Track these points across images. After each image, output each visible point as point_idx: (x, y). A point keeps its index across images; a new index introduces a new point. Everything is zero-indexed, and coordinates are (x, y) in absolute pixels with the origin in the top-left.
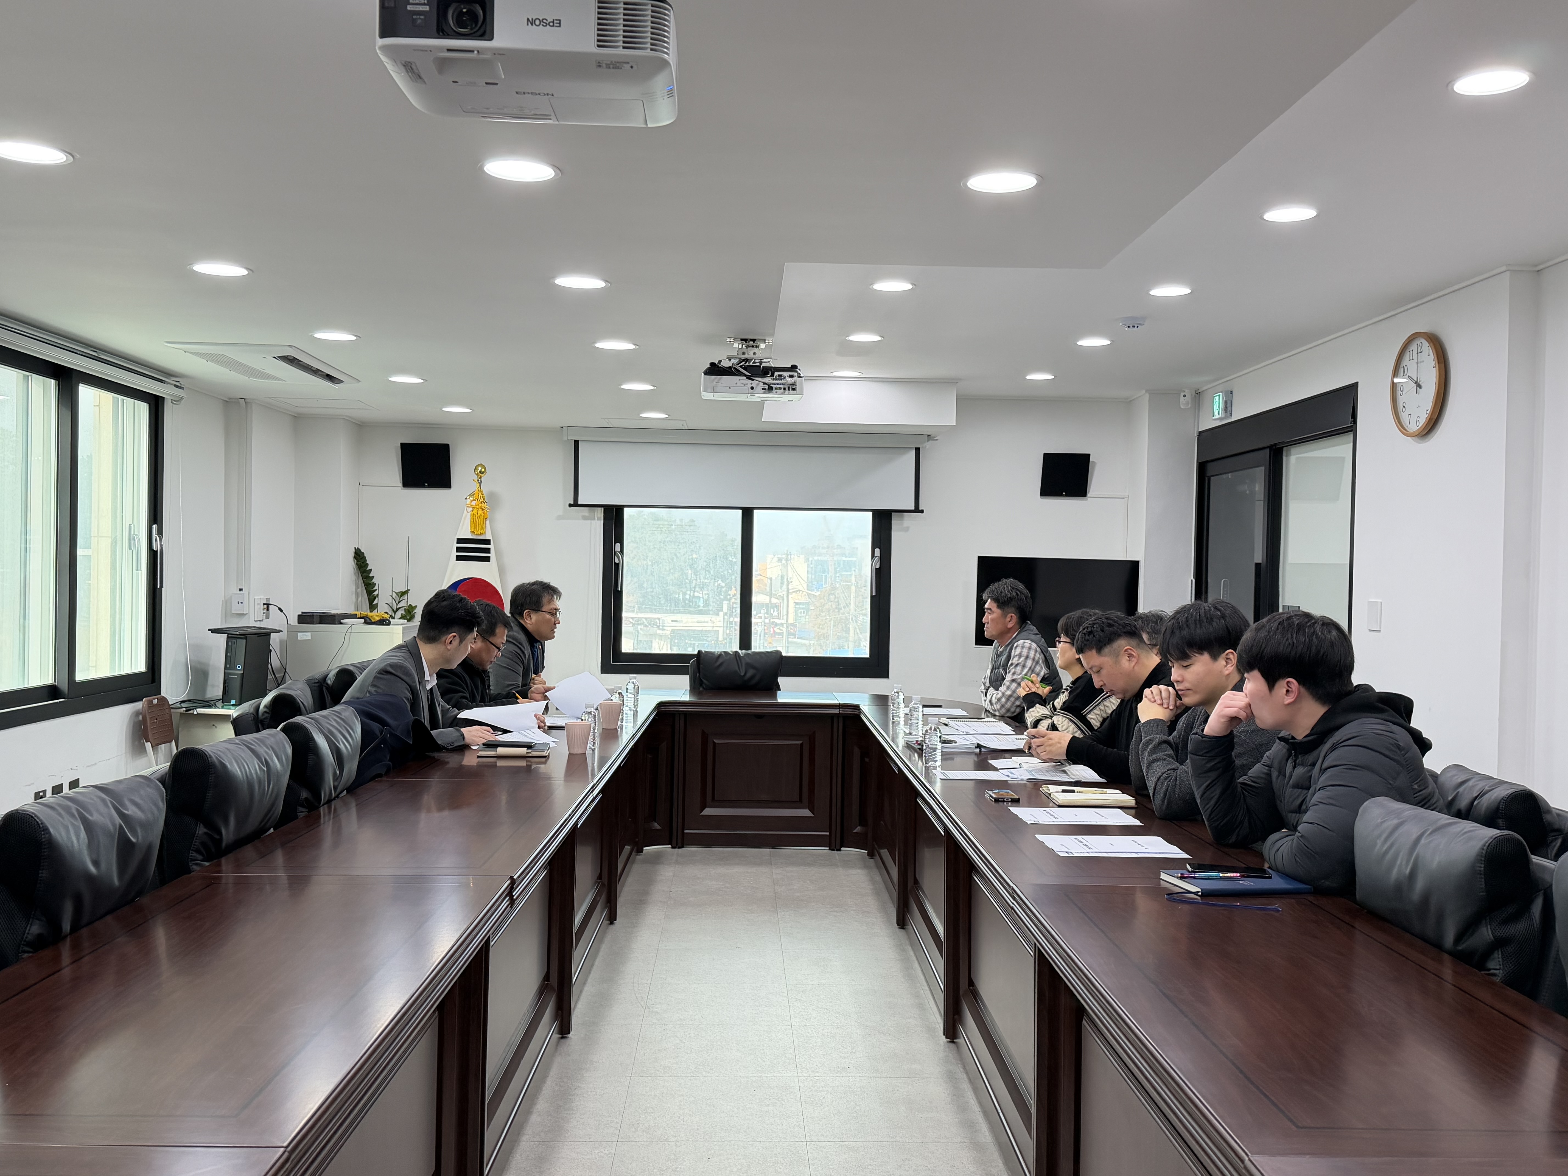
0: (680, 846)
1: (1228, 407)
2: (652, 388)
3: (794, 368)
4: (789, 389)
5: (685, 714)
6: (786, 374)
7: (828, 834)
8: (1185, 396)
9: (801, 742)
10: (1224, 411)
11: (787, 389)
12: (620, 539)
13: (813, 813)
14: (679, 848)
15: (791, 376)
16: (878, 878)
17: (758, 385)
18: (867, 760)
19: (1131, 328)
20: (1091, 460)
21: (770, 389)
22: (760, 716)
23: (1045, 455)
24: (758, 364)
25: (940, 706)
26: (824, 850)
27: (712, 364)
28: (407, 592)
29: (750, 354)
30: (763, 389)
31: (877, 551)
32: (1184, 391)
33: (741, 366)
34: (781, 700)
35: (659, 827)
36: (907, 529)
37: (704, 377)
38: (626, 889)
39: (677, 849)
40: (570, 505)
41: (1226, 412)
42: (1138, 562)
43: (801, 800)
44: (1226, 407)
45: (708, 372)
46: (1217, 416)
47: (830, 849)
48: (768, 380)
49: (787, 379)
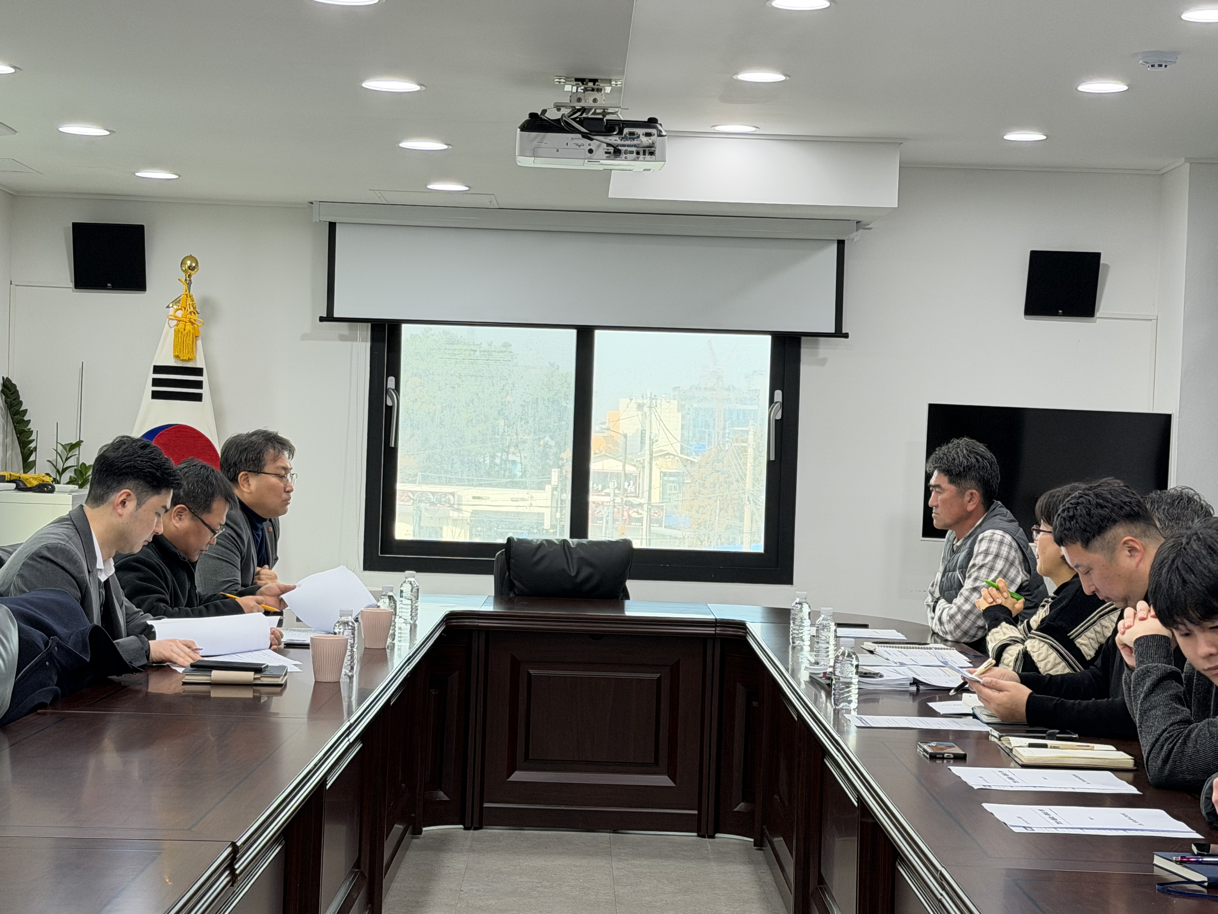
0: (477, 826)
2: (445, 147)
3: (652, 122)
4: (644, 154)
5: (488, 631)
6: (640, 131)
7: (696, 812)
9: (658, 675)
11: (641, 153)
12: (394, 369)
13: (674, 780)
14: (475, 829)
15: (648, 135)
16: (769, 878)
17: (599, 146)
18: (755, 704)
19: (1157, 69)
20: (1102, 262)
21: (617, 152)
22: (596, 637)
23: (1033, 253)
24: (601, 116)
25: (865, 626)
26: (691, 836)
27: (533, 115)
28: (78, 444)
29: (587, 102)
30: (606, 153)
31: (778, 395)
33: (574, 119)
34: (629, 613)
35: (446, 798)
36: (823, 362)
37: (521, 135)
38: (394, 885)
39: (471, 831)
40: (322, 319)
42: (1168, 417)
43: (656, 762)
45: (525, 128)
47: (699, 836)
48: (614, 139)
49: (642, 138)
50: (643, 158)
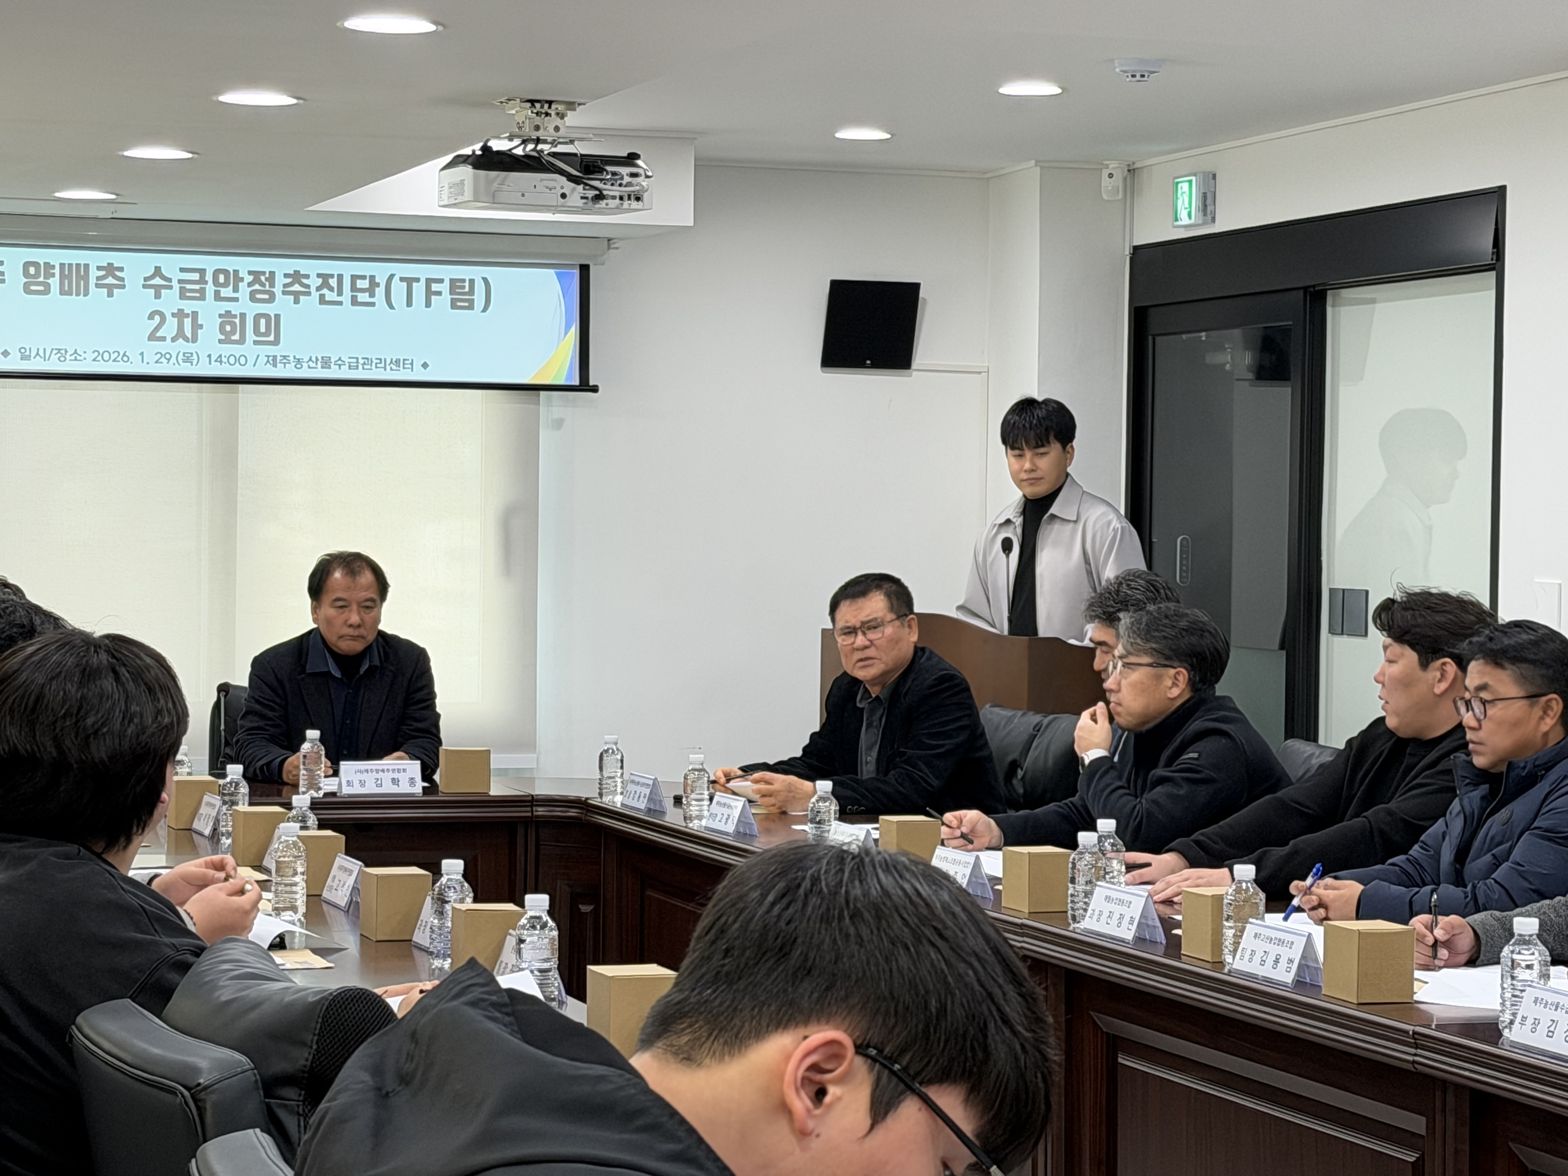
1: (1206, 205)
3: (632, 158)
4: (628, 199)
6: (622, 170)
8: (1111, 176)
10: (1201, 214)
15: (632, 175)
17: (574, 190)
19: (1137, 79)
20: (922, 294)
21: (599, 197)
23: (834, 284)
27: (483, 149)
29: (548, 130)
30: (582, 198)
32: (1107, 167)
41: (1205, 215)
45: (479, 165)
46: (1186, 221)
48: (597, 181)
49: (627, 179)
50: (626, 204)
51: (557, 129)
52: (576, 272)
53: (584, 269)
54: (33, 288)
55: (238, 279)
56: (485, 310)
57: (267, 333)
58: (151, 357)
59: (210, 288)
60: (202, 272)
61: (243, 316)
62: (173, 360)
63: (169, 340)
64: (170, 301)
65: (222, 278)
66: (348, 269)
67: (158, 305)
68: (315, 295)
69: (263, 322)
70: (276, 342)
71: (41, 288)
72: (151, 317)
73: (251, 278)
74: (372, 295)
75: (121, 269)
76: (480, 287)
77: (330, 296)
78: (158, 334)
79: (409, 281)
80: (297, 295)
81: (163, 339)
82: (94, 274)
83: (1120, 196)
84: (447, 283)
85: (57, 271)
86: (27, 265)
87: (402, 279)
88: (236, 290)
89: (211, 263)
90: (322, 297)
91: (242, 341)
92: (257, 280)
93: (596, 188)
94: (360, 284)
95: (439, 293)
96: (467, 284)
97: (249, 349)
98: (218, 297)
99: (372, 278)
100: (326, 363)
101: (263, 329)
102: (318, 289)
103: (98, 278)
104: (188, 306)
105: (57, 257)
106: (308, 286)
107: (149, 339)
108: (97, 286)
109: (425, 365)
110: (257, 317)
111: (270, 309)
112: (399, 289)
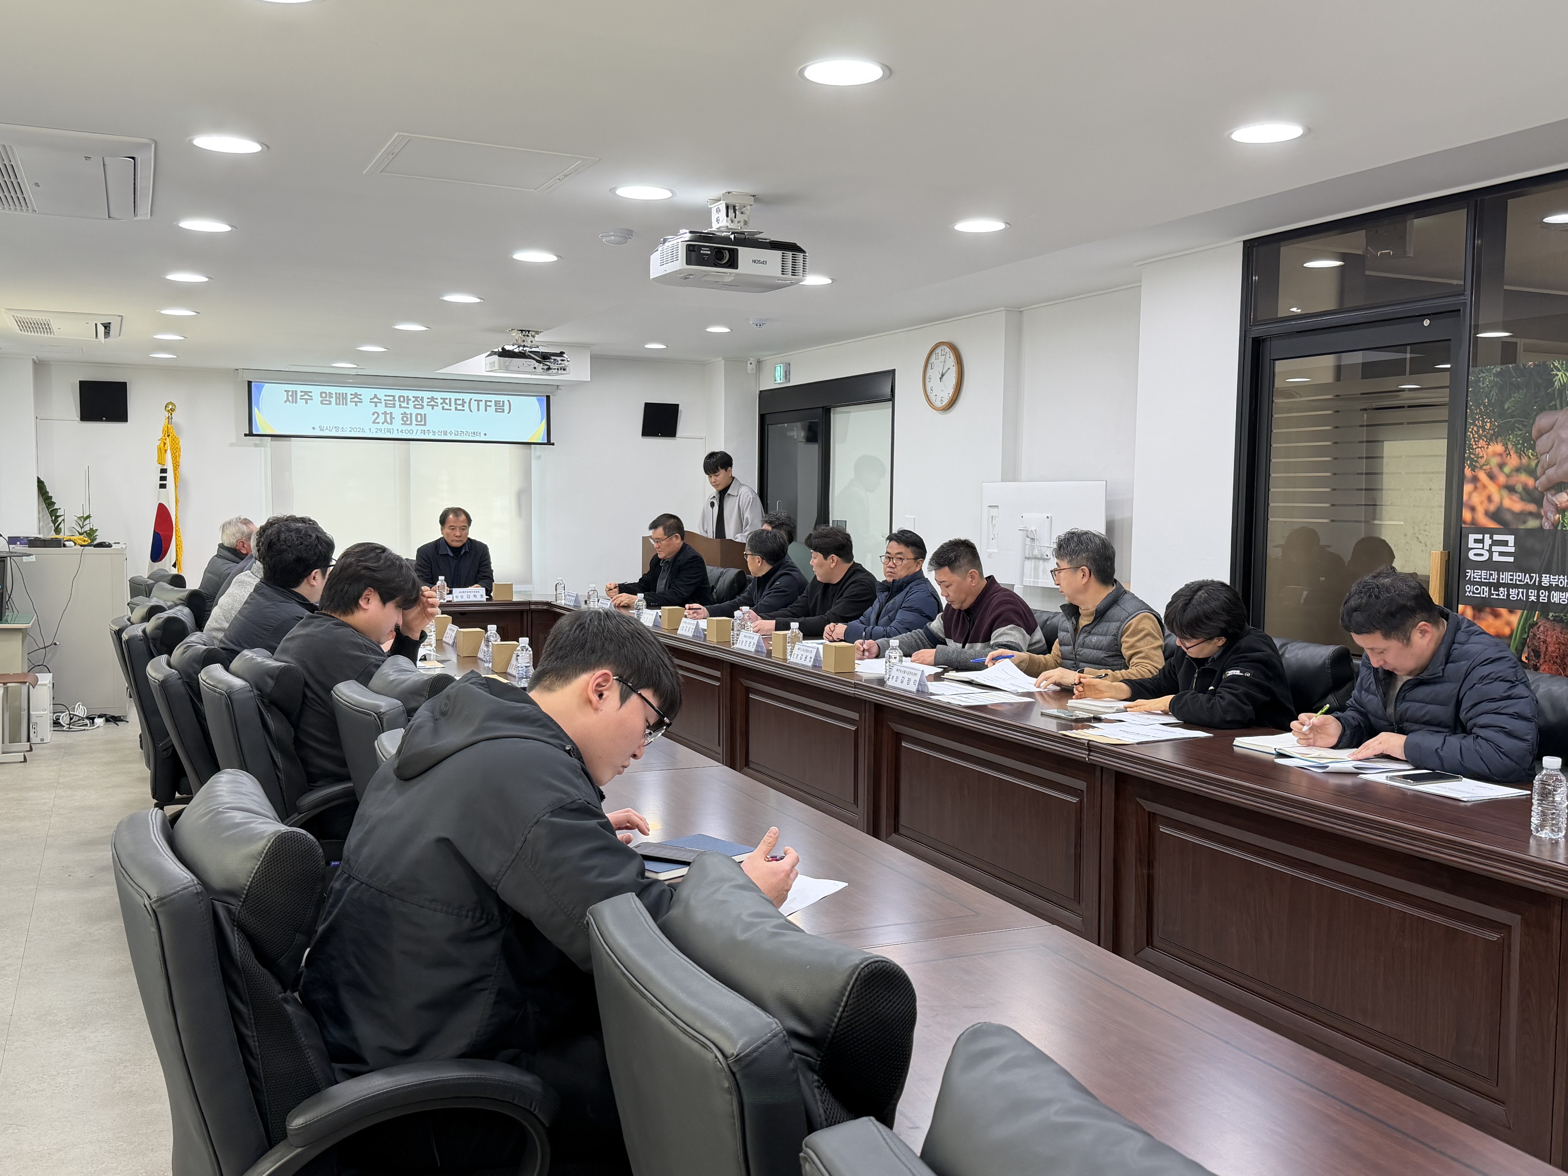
1: (787, 375)
3: (560, 354)
6: (557, 359)
8: (751, 364)
10: (784, 379)
19: (757, 326)
20: (680, 409)
21: (548, 369)
23: (646, 404)
24: (540, 351)
27: (503, 349)
29: (527, 342)
30: (543, 369)
32: (750, 360)
37: (499, 359)
40: (246, 435)
41: (786, 378)
44: (786, 375)
45: (500, 355)
46: (779, 381)
48: (547, 362)
49: (560, 362)
50: (560, 372)
51: (532, 342)
52: (545, 398)
53: (548, 397)
54: (324, 402)
55: (409, 400)
56: (509, 413)
57: (421, 421)
58: (374, 430)
59: (397, 403)
60: (394, 397)
61: (411, 414)
62: (383, 431)
63: (381, 424)
64: (381, 408)
65: (402, 399)
66: (453, 396)
67: (376, 410)
68: (441, 406)
69: (419, 416)
70: (425, 425)
71: (328, 402)
72: (373, 414)
73: (414, 399)
74: (463, 407)
75: (360, 395)
76: (507, 403)
77: (446, 407)
78: (376, 421)
79: (478, 401)
80: (433, 406)
81: (379, 423)
82: (349, 397)
83: (754, 371)
84: (493, 402)
85: (334, 396)
86: (321, 393)
87: (475, 400)
88: (408, 404)
89: (397, 393)
90: (443, 407)
91: (411, 424)
92: (416, 400)
93: (548, 365)
94: (458, 402)
95: (490, 406)
96: (501, 403)
97: (414, 427)
98: (400, 406)
99: (463, 400)
100: (445, 434)
101: (419, 419)
102: (441, 404)
103: (351, 399)
104: (388, 410)
105: (334, 390)
106: (437, 403)
107: (373, 423)
108: (351, 401)
109: (485, 435)
110: (417, 415)
111: (422, 412)
112: (474, 404)
